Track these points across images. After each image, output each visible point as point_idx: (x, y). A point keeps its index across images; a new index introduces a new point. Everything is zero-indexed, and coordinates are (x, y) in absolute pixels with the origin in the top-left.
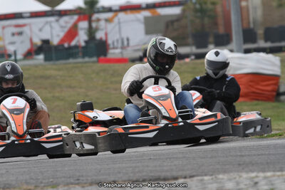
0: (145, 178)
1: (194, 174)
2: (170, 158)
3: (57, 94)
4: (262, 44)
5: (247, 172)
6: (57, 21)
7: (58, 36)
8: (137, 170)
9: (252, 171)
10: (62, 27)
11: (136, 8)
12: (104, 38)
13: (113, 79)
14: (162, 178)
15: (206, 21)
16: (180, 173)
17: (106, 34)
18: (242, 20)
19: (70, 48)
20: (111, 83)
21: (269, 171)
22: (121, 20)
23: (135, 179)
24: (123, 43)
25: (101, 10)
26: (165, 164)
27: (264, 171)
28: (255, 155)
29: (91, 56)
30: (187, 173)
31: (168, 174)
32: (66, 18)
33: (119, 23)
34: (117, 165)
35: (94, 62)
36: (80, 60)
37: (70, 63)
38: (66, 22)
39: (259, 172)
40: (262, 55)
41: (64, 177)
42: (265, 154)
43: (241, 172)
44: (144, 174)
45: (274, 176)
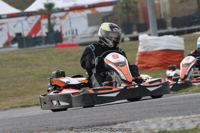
0: (94, 124)
1: (128, 120)
2: (110, 110)
3: (28, 71)
4: (170, 29)
5: (165, 117)
6: (26, 19)
7: (27, 30)
8: (88, 119)
9: (169, 116)
10: (29, 24)
11: (81, 8)
12: (59, 30)
13: (68, 58)
14: (106, 123)
15: (131, 14)
16: (118, 120)
17: (61, 28)
18: (156, 13)
19: (36, 38)
20: (66, 61)
21: (180, 115)
22: (71, 17)
23: (86, 125)
24: (73, 33)
25: (56, 10)
26: (108, 114)
27: (176, 115)
28: (170, 105)
29: (51, 43)
30: (124, 119)
31: (110, 121)
32: (32, 18)
33: (70, 19)
34: (74, 117)
35: (53, 47)
36: (43, 46)
37: (36, 49)
38: (33, 20)
39: (173, 116)
40: (171, 36)
41: (37, 126)
42: (177, 104)
43: (161, 117)
44: (93, 121)
45: (184, 118)
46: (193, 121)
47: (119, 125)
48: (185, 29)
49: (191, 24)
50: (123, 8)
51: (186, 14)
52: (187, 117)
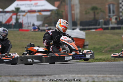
2: (44, 68)
6: (5, 15)
7: (5, 20)
9: (73, 74)
10: (6, 17)
11: (34, 11)
16: (47, 74)
17: (23, 21)
19: (9, 25)
21: (80, 74)
22: (28, 16)
24: (28, 24)
25: (21, 11)
26: (42, 70)
27: (77, 74)
29: (16, 28)
31: (43, 74)
32: (8, 14)
35: (17, 31)
36: (12, 29)
38: (8, 16)
46: (86, 78)
47: (47, 76)
48: (87, 27)
49: (90, 25)
50: (55, 14)
51: (88, 20)
52: (83, 75)
